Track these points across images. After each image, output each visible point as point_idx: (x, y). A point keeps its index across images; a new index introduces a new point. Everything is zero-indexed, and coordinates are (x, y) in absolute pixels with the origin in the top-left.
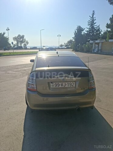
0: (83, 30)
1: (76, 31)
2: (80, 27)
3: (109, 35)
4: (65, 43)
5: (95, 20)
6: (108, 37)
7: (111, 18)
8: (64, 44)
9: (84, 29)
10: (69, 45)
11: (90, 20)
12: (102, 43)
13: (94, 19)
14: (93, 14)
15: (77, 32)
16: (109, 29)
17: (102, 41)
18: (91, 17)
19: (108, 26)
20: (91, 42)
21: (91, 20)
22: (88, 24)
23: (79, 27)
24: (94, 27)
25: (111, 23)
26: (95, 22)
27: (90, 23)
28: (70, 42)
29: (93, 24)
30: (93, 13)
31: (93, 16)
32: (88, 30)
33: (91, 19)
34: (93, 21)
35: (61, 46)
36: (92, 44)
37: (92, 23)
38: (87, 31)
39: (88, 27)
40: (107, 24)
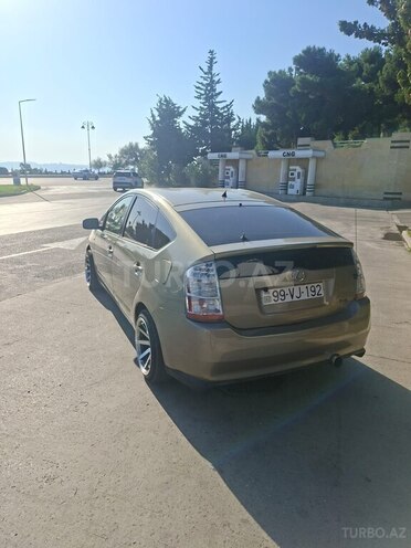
0: (180, 114)
1: (156, 113)
2: (168, 102)
3: (266, 135)
4: (110, 157)
5: (218, 82)
6: (259, 141)
7: (266, 82)
8: (107, 159)
9: (184, 110)
10: (127, 163)
11: (201, 80)
12: (247, 160)
13: (216, 79)
14: (211, 62)
15: (158, 118)
16: (263, 118)
17: (244, 156)
18: (206, 70)
19: (259, 107)
20: (212, 156)
21: (205, 82)
22: (196, 95)
23: (166, 100)
24: (218, 105)
25: (269, 99)
26: (218, 88)
27: (203, 92)
28: (131, 152)
29: (212, 97)
30: (212, 59)
31: (210, 68)
32: (197, 114)
33: (205, 79)
34: (212, 85)
35: (99, 164)
36: (214, 163)
37: (209, 92)
38: (196, 119)
39: (198, 103)
40: (258, 101)
